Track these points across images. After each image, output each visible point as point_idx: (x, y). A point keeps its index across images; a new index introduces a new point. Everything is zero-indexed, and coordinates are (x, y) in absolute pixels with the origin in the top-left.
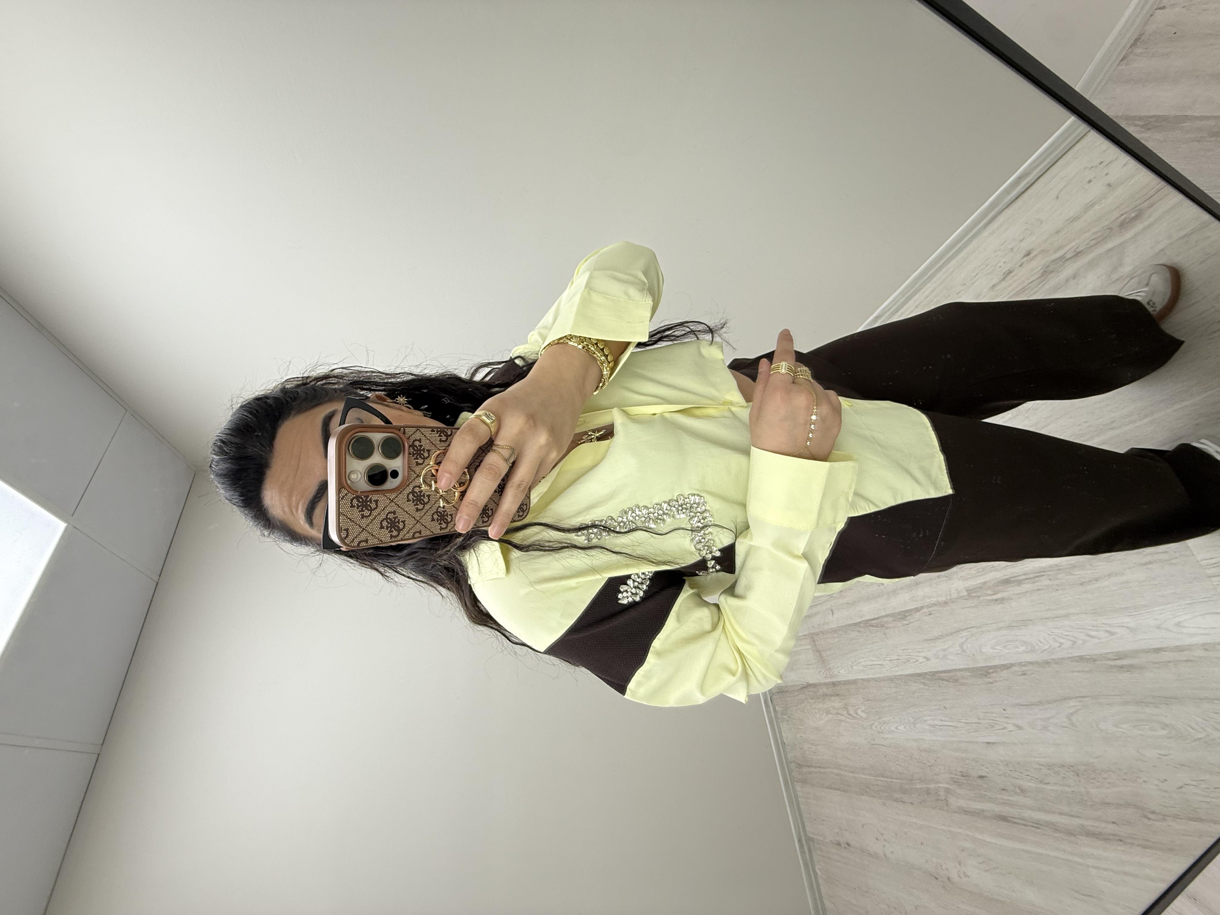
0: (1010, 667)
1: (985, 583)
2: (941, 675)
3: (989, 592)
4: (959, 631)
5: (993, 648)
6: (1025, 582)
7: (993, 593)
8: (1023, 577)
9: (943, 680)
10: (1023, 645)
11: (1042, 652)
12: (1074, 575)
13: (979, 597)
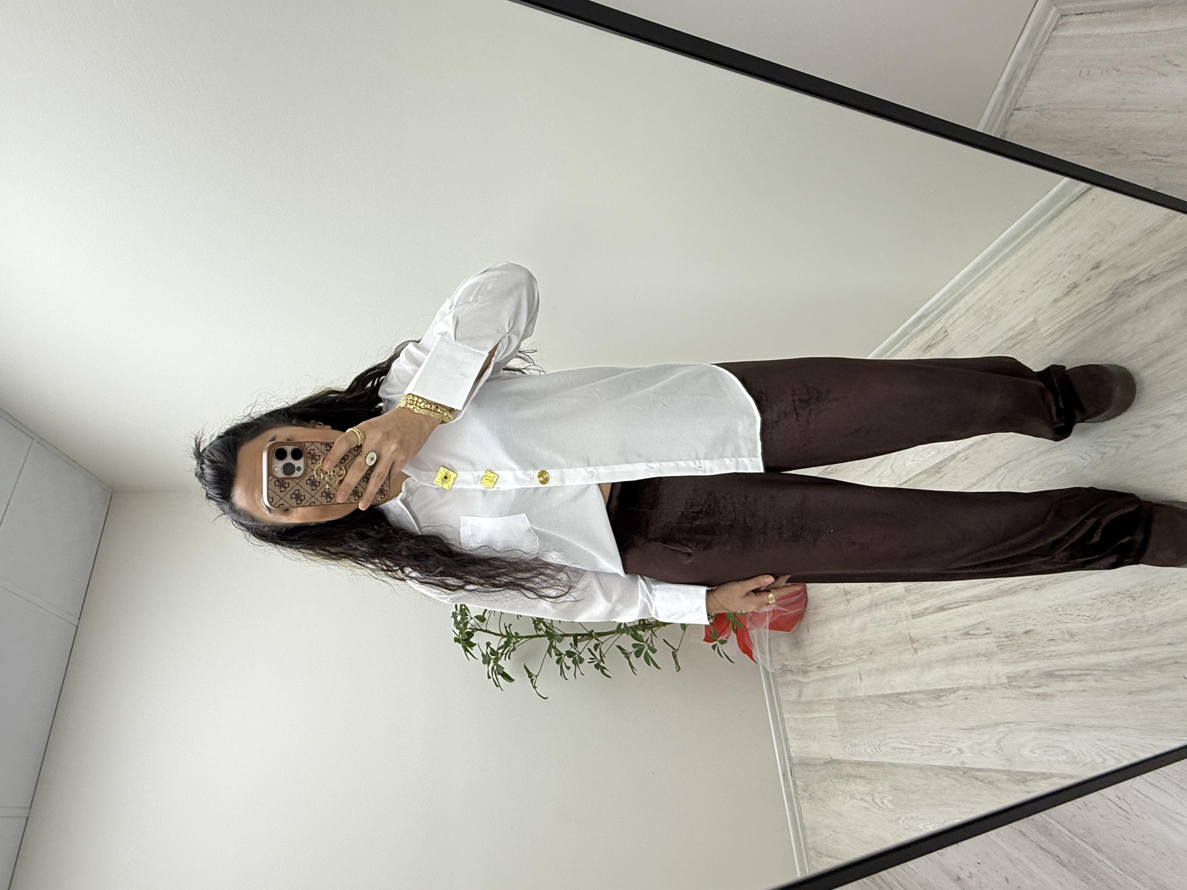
0: (1049, 778)
1: (1027, 672)
2: (973, 773)
3: (1031, 684)
4: (996, 725)
5: (1032, 751)
6: (1070, 679)
7: (1034, 685)
8: (1068, 672)
9: (977, 779)
10: (1063, 754)
11: (1083, 766)
12: (1124, 680)
13: (1020, 688)
